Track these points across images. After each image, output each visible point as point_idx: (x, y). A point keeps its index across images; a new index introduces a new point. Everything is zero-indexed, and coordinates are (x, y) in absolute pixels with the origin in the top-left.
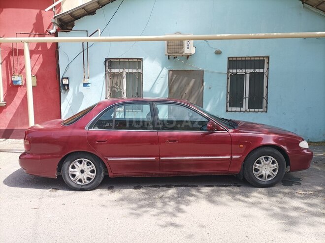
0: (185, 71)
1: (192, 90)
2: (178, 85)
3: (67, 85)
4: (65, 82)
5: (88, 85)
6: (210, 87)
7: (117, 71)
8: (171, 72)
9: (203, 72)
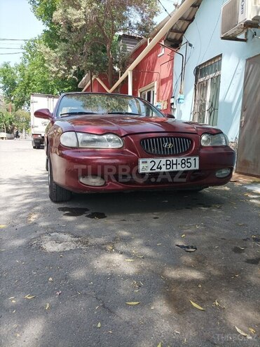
2: (253, 81)
3: (173, 104)
4: (172, 101)
5: (180, 101)
7: (202, 80)
8: (248, 63)
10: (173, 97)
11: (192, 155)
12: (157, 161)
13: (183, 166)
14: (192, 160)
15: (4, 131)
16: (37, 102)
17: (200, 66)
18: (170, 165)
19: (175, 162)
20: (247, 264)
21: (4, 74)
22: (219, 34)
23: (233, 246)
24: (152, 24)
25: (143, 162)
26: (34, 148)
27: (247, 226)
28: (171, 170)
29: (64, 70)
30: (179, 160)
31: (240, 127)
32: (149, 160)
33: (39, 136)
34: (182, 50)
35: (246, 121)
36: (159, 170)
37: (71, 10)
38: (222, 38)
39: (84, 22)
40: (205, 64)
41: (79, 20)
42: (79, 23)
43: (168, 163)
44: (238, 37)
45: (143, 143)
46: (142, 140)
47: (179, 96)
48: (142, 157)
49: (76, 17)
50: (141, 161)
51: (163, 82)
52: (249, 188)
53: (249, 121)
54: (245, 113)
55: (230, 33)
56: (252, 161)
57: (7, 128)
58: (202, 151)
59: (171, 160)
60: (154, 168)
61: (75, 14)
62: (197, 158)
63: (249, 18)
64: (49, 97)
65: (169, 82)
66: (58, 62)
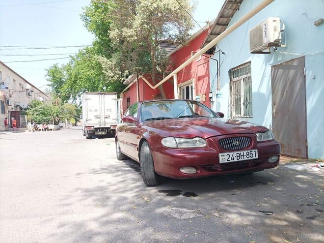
3: (212, 97)
4: (210, 95)
5: (219, 96)
6: (313, 77)
7: (235, 79)
8: (274, 68)
9: (304, 57)
10: (211, 92)
11: (253, 148)
12: (231, 154)
13: (248, 156)
14: (253, 152)
15: (52, 124)
16: (90, 99)
17: (232, 69)
18: (239, 156)
19: (242, 155)
20: (308, 220)
21: (53, 74)
22: (249, 50)
23: (296, 210)
24: (188, 35)
25: (222, 156)
26: (87, 138)
27: (299, 196)
28: (240, 160)
29: (118, 74)
30: (245, 152)
31: (273, 117)
32: (226, 154)
33: (92, 128)
34: (216, 56)
35: (277, 113)
36: (232, 161)
37: (124, 29)
38: (252, 53)
39: (136, 38)
40: (237, 67)
41: (132, 36)
42: (131, 39)
43: (238, 155)
44: (263, 51)
45: (220, 143)
46: (219, 140)
47: (217, 92)
48: (221, 152)
49: (129, 34)
50: (220, 155)
51: (199, 79)
52: (289, 167)
53: (279, 113)
54: (276, 106)
55: (257, 49)
56: (286, 144)
57: (55, 120)
58: (259, 145)
59: (240, 153)
60: (230, 159)
61: (127, 32)
62: (257, 151)
63: (272, 41)
64: (101, 94)
65: (205, 78)
66: (113, 68)
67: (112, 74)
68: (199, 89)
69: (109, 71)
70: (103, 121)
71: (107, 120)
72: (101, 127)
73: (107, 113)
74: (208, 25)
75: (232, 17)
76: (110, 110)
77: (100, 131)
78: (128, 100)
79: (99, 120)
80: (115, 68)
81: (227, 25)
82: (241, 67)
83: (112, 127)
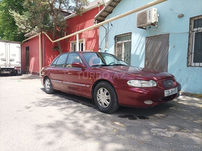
0: (156, 36)
1: (160, 49)
2: (151, 47)
4: (100, 51)
6: (174, 46)
7: (119, 42)
8: (147, 39)
9: (169, 34)
10: (100, 49)
12: (169, 90)
17: (117, 36)
24: (82, 9)
29: (29, 28)
35: (148, 65)
38: (138, 27)
40: (121, 35)
44: (143, 27)
50: (165, 91)
51: (89, 39)
53: (150, 64)
54: (147, 61)
63: (153, 22)
64: (7, 42)
65: (94, 40)
66: (26, 23)
67: (24, 28)
68: (88, 46)
69: (22, 25)
70: (9, 63)
71: (12, 63)
72: (7, 67)
73: (12, 57)
74: (99, 5)
75: (119, 3)
76: (14, 55)
77: (5, 70)
78: (28, 49)
79: (5, 62)
80: (27, 23)
81: (115, 7)
82: (124, 35)
83: (16, 68)
